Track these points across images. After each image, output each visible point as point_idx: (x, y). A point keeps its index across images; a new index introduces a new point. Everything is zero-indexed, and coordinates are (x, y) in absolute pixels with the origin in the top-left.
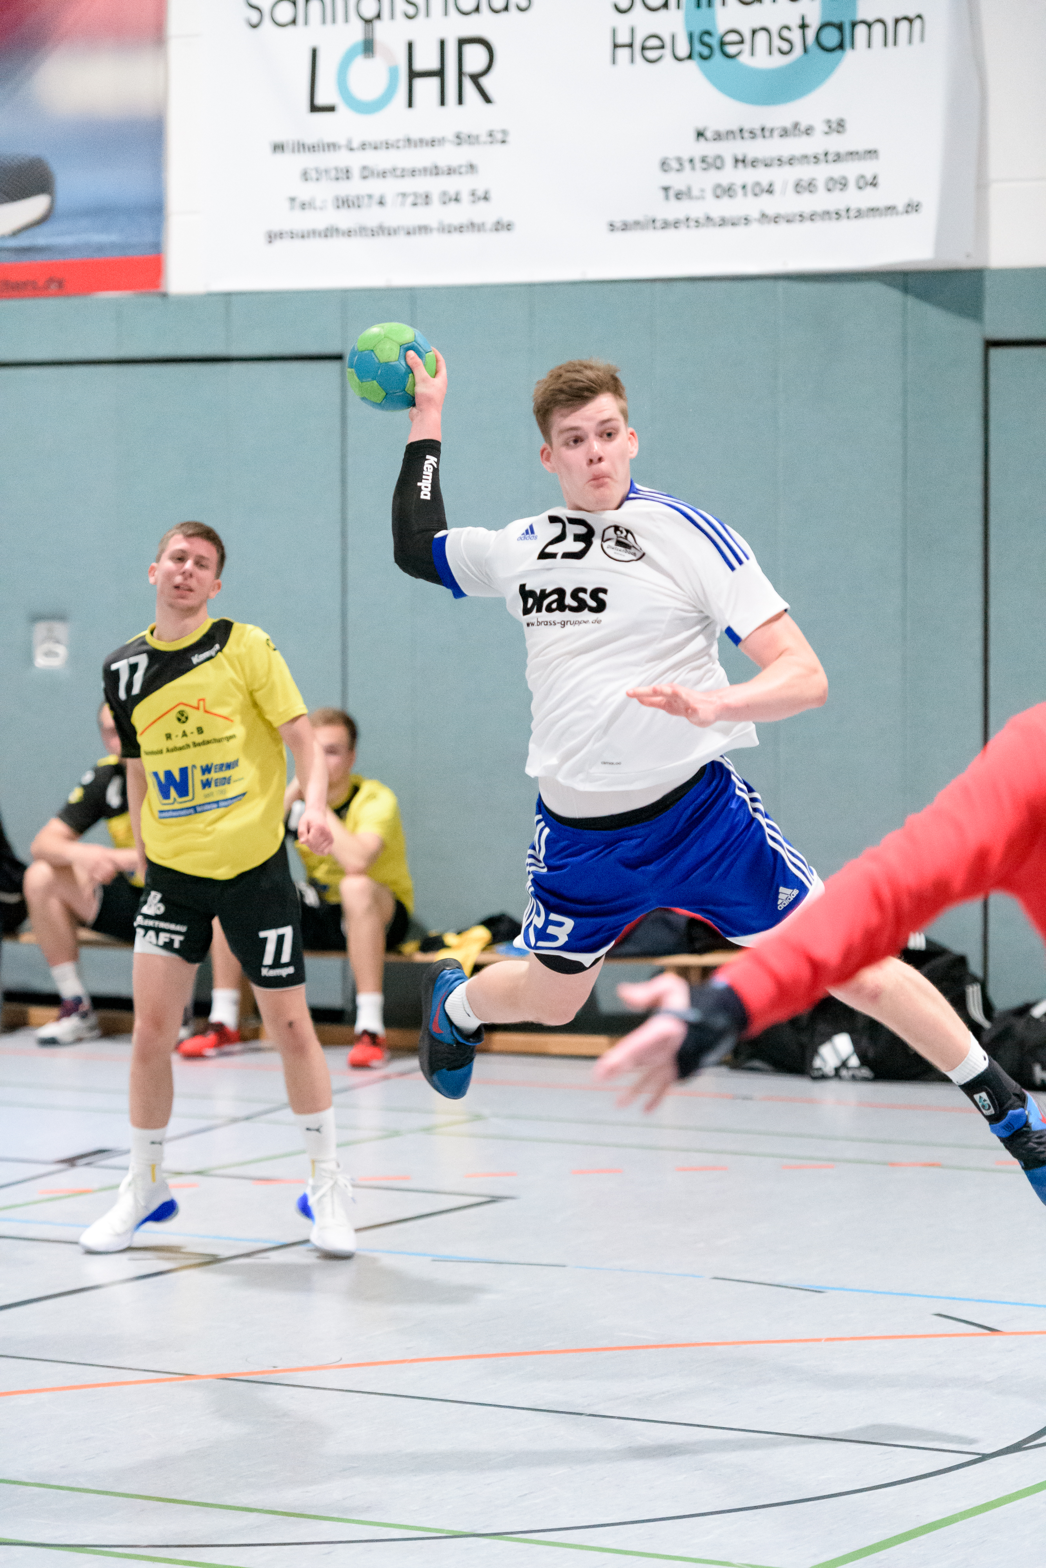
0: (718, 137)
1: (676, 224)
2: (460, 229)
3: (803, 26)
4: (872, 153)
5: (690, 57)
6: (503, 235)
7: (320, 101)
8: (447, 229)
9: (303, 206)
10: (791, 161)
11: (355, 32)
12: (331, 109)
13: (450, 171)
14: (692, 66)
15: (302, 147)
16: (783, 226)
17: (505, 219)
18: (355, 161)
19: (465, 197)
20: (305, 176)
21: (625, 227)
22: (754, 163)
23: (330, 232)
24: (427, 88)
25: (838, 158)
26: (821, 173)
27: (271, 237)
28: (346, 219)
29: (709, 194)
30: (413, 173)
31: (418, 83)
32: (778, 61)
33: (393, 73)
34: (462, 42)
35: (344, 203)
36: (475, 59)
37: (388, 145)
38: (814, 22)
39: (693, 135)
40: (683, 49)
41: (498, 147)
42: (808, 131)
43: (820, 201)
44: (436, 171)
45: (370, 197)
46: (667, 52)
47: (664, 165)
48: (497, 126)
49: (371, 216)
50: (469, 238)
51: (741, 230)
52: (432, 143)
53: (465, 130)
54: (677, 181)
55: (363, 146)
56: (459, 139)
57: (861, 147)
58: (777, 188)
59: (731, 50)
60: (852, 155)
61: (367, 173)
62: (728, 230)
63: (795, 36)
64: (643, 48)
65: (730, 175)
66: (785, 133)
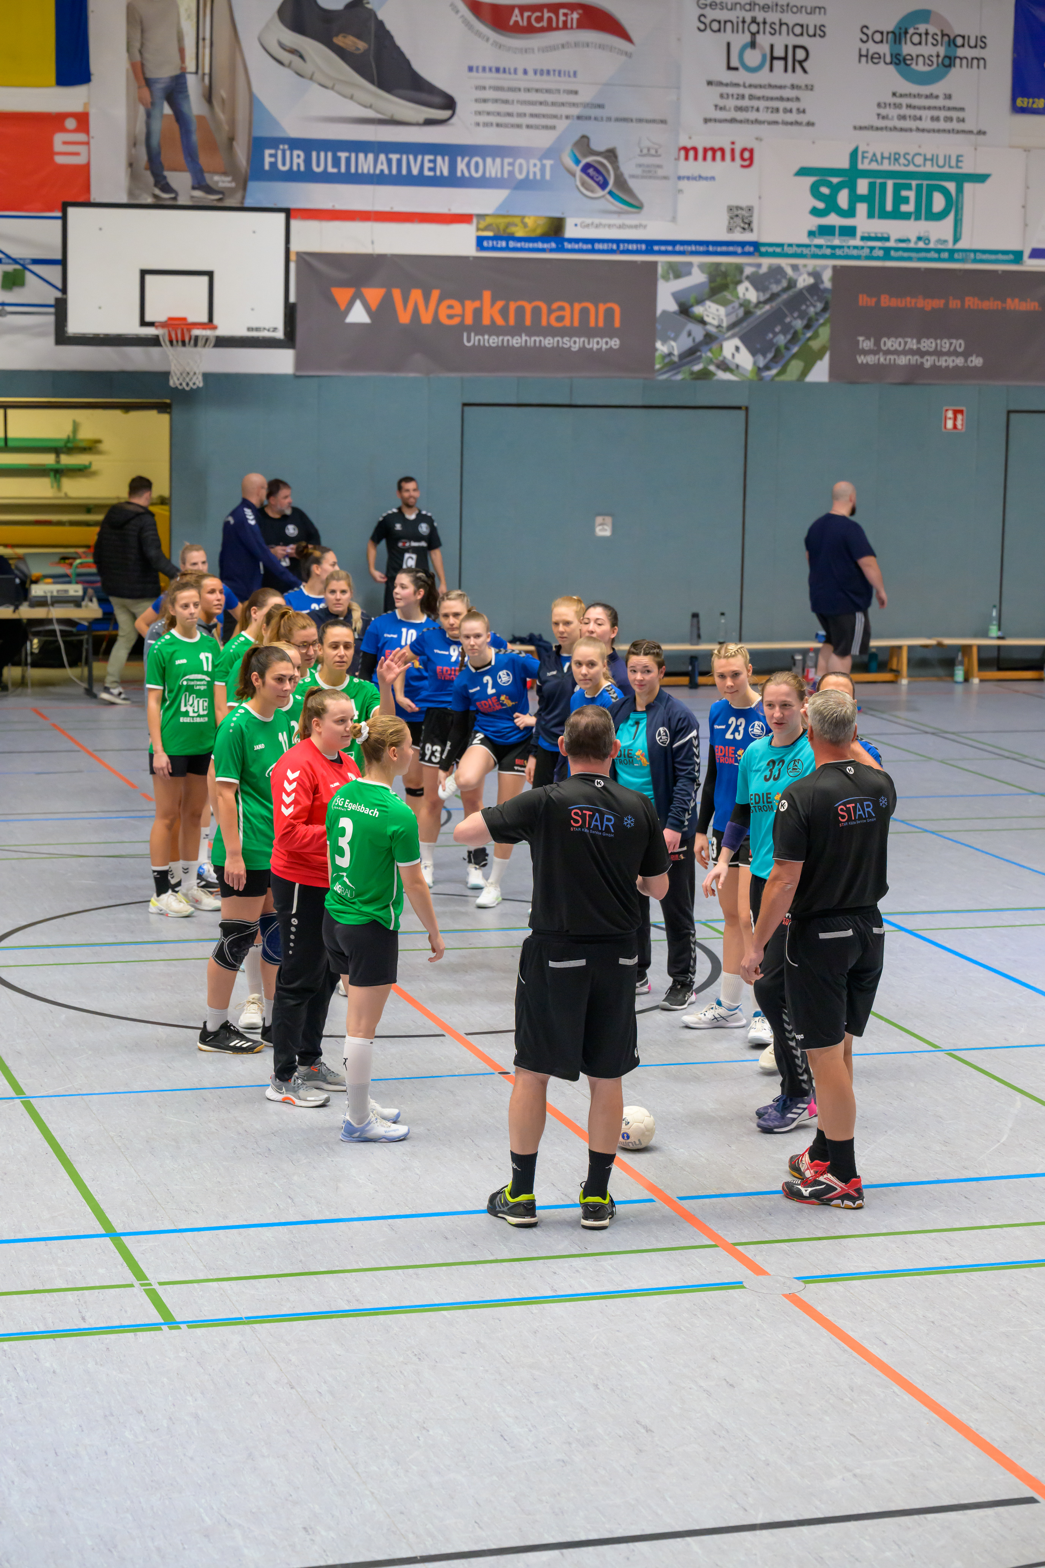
0: (901, 96)
1: (881, 129)
2: (791, 124)
3: (938, 56)
4: (962, 109)
5: (891, 63)
6: (810, 128)
7: (732, 65)
8: (786, 123)
9: (721, 109)
10: (929, 108)
11: (747, 38)
12: (736, 69)
13: (788, 99)
14: (892, 68)
15: (720, 84)
16: (926, 134)
17: (812, 120)
18: (747, 92)
19: (794, 110)
20: (722, 96)
21: (861, 128)
22: (914, 107)
23: (733, 121)
24: (779, 65)
25: (949, 109)
26: (942, 114)
27: (706, 121)
28: (740, 115)
29: (895, 118)
30: (772, 99)
31: (775, 62)
32: (927, 69)
33: (764, 56)
34: (795, 47)
35: (739, 109)
36: (800, 55)
37: (761, 86)
38: (942, 54)
39: (891, 94)
40: (888, 60)
41: (809, 92)
42: (937, 97)
43: (942, 125)
44: (781, 99)
45: (752, 107)
46: (882, 60)
47: (879, 105)
48: (809, 83)
49: (752, 115)
50: (795, 128)
51: (908, 134)
52: (781, 87)
53: (796, 82)
54: (883, 112)
55: (750, 86)
56: (793, 87)
57: (958, 105)
58: (924, 118)
59: (908, 62)
60: (955, 109)
61: (751, 97)
62: (903, 134)
63: (934, 59)
64: (872, 58)
65: (904, 111)
66: (927, 97)
